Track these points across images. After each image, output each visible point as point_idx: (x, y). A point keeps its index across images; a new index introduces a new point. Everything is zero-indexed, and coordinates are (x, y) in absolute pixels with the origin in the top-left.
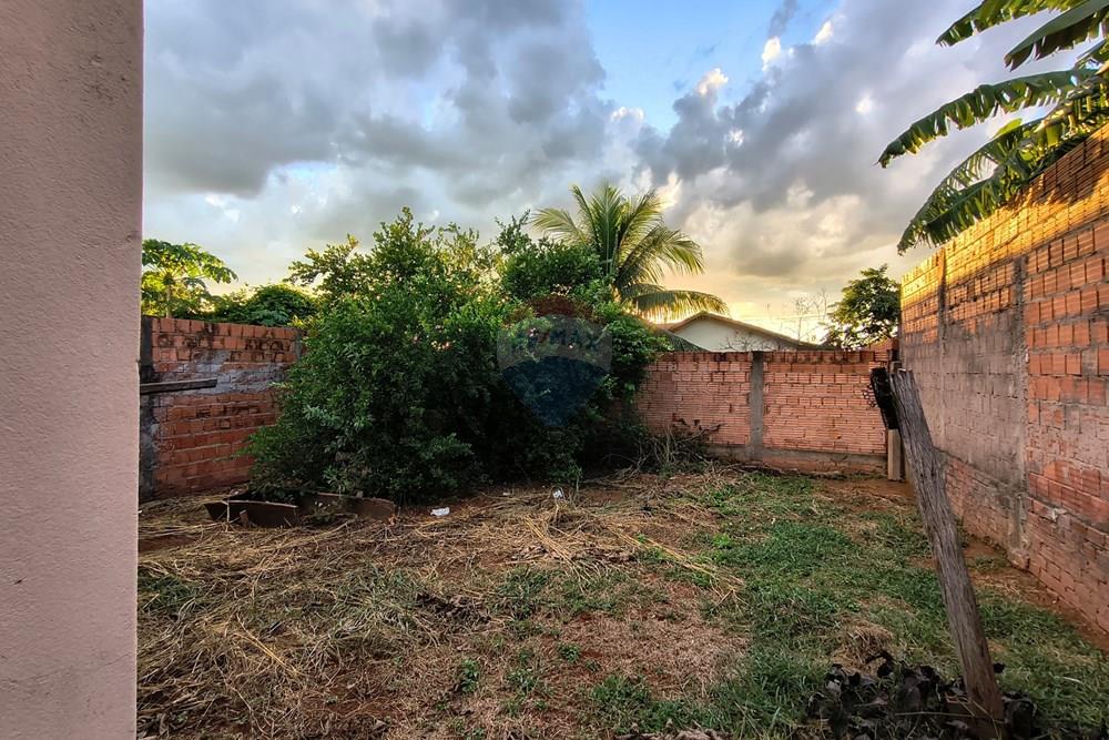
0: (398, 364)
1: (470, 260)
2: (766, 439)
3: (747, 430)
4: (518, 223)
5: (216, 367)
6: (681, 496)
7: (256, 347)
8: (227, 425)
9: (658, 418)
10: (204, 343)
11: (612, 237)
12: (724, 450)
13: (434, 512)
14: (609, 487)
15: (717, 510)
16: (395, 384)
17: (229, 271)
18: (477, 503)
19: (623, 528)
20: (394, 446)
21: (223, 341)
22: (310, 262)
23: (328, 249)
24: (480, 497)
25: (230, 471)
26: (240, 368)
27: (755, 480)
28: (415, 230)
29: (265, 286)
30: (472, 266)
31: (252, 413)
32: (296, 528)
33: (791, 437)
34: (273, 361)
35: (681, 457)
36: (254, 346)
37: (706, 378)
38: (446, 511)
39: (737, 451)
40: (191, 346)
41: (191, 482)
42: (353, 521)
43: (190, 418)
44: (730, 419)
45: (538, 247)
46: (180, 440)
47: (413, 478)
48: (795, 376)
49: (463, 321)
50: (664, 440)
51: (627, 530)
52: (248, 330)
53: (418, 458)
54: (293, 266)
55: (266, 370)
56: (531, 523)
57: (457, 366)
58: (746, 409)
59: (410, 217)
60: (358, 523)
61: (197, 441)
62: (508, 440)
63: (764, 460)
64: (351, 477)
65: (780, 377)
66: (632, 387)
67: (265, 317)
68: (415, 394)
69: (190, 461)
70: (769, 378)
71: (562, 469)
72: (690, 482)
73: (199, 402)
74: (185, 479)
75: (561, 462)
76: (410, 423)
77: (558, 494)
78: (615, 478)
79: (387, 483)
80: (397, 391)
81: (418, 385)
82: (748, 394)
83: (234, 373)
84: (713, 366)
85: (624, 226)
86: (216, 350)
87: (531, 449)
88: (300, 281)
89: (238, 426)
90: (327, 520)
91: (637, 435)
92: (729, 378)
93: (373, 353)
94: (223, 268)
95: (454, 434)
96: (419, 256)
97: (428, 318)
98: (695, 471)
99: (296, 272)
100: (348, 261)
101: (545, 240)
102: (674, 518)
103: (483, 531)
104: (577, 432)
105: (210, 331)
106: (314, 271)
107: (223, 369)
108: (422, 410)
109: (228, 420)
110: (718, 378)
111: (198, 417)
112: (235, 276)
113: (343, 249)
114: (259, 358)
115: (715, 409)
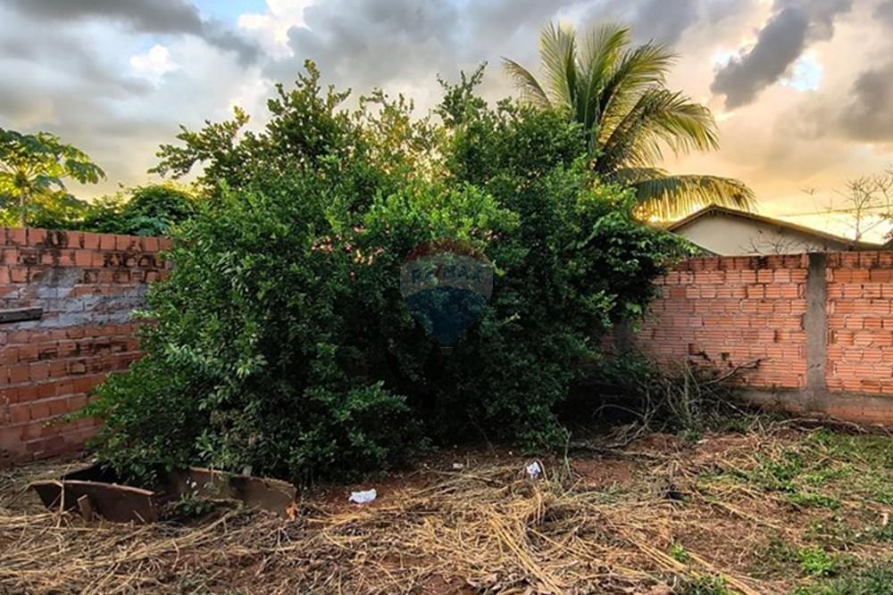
0: (298, 282)
1: (402, 138)
2: (832, 379)
3: (802, 366)
4: (468, 82)
5: (63, 291)
6: (721, 472)
7: (118, 264)
8: (81, 368)
9: (667, 350)
10: (47, 259)
11: (593, 105)
12: (770, 396)
13: (355, 496)
14: (607, 455)
15: (784, 497)
16: (294, 310)
17: (95, 167)
18: (415, 482)
19: (643, 531)
20: (296, 399)
21: (73, 256)
22: (184, 145)
23: (206, 126)
24: (422, 472)
25: (86, 431)
26: (98, 291)
27: (827, 444)
28: (322, 95)
29: (144, 186)
30: (404, 147)
31: (116, 352)
32: (153, 525)
33: (871, 376)
34: (143, 282)
35: (707, 407)
36: (117, 263)
37: (739, 293)
38: (371, 494)
39: (787, 397)
40: (29, 263)
41: (36, 446)
42: (235, 513)
43: (31, 360)
44: (775, 352)
45: (496, 113)
46: (18, 390)
47: (323, 446)
48: (875, 288)
49: (392, 217)
50: (680, 382)
51: (652, 535)
52: (108, 241)
53: (330, 416)
54: (162, 151)
55: (134, 293)
56: (497, 521)
57: (383, 283)
58: (798, 337)
59: (316, 75)
60: (241, 516)
61: (40, 392)
62: (459, 386)
63: (829, 410)
64: (234, 447)
65: (852, 290)
66: (637, 309)
67: (143, 226)
68: (324, 324)
69: (31, 418)
70: (836, 292)
71: (538, 429)
72: (730, 449)
73: (41, 339)
74: (25, 443)
75: (534, 418)
76: (317, 367)
77: (533, 468)
78: (612, 439)
79: (286, 454)
80: (297, 321)
81: (327, 311)
82: (802, 316)
83: (89, 299)
84: (748, 276)
85: (607, 93)
86: (63, 268)
87: (492, 400)
88: (171, 172)
89: (96, 370)
90: (199, 510)
91: (642, 378)
92: (772, 293)
93: (261, 265)
94: (87, 164)
95: (382, 383)
96: (329, 130)
97: (340, 213)
98: (732, 430)
99: (166, 159)
100: (236, 143)
101: (506, 102)
102: (720, 513)
103: (424, 534)
104: (557, 375)
105: (56, 242)
106: (190, 157)
107: (75, 294)
108: (333, 348)
109: (82, 362)
110: (755, 293)
111: (40, 358)
112: (102, 174)
113: (228, 127)
114: (124, 278)
115: (751, 336)
